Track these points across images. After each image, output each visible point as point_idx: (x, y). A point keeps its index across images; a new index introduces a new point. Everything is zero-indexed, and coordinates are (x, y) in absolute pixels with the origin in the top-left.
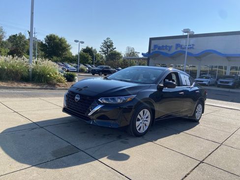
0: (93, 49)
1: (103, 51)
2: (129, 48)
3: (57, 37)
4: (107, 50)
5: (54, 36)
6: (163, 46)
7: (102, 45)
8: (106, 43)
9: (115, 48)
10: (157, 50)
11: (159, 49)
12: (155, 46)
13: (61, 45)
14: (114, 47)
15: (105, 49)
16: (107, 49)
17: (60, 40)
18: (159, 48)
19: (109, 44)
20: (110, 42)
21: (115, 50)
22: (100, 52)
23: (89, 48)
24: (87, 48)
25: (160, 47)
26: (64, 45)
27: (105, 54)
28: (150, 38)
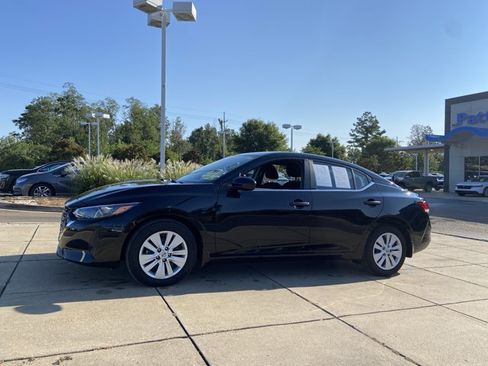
0: (332, 137)
1: (357, 141)
2: (416, 128)
3: (261, 123)
4: (366, 137)
5: (256, 122)
6: (481, 115)
7: (354, 128)
8: (361, 122)
9: (384, 132)
10: (465, 124)
11: (471, 122)
12: (461, 117)
13: (267, 137)
14: (381, 130)
15: (360, 136)
16: (366, 135)
17: (266, 127)
18: (472, 120)
19: (368, 124)
20: (371, 121)
21: (384, 135)
22: (350, 142)
23: (323, 138)
24: (319, 137)
25: (472, 117)
26: (272, 137)
27: (361, 145)
28: (447, 101)
